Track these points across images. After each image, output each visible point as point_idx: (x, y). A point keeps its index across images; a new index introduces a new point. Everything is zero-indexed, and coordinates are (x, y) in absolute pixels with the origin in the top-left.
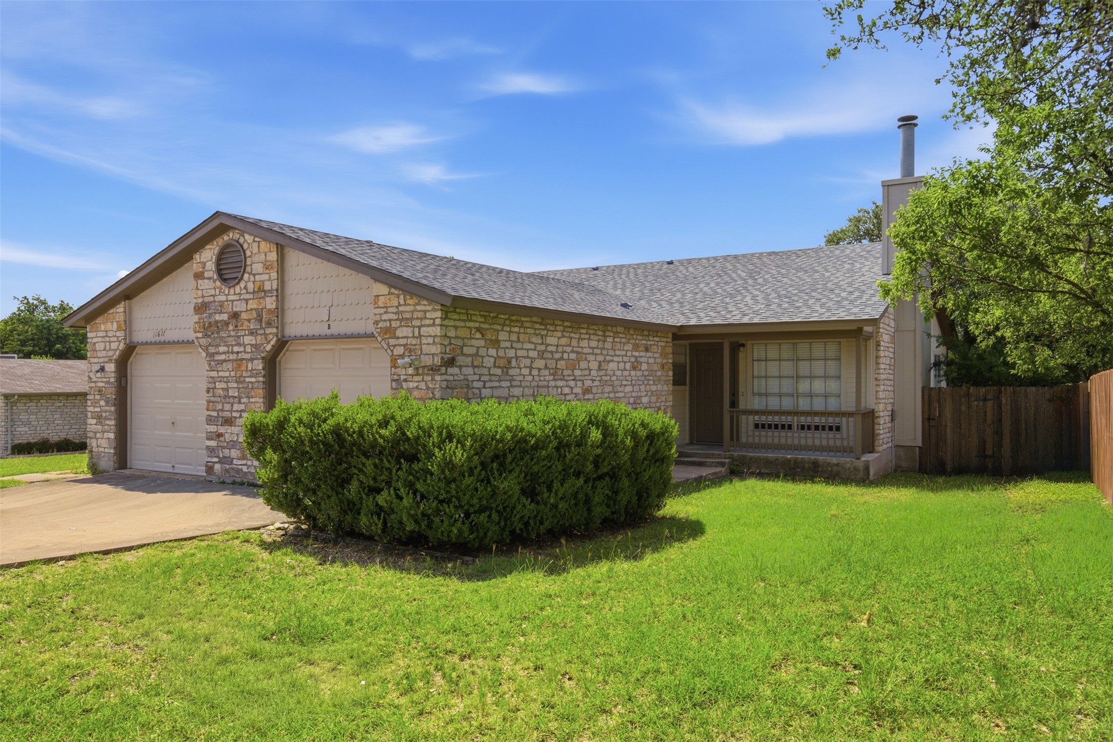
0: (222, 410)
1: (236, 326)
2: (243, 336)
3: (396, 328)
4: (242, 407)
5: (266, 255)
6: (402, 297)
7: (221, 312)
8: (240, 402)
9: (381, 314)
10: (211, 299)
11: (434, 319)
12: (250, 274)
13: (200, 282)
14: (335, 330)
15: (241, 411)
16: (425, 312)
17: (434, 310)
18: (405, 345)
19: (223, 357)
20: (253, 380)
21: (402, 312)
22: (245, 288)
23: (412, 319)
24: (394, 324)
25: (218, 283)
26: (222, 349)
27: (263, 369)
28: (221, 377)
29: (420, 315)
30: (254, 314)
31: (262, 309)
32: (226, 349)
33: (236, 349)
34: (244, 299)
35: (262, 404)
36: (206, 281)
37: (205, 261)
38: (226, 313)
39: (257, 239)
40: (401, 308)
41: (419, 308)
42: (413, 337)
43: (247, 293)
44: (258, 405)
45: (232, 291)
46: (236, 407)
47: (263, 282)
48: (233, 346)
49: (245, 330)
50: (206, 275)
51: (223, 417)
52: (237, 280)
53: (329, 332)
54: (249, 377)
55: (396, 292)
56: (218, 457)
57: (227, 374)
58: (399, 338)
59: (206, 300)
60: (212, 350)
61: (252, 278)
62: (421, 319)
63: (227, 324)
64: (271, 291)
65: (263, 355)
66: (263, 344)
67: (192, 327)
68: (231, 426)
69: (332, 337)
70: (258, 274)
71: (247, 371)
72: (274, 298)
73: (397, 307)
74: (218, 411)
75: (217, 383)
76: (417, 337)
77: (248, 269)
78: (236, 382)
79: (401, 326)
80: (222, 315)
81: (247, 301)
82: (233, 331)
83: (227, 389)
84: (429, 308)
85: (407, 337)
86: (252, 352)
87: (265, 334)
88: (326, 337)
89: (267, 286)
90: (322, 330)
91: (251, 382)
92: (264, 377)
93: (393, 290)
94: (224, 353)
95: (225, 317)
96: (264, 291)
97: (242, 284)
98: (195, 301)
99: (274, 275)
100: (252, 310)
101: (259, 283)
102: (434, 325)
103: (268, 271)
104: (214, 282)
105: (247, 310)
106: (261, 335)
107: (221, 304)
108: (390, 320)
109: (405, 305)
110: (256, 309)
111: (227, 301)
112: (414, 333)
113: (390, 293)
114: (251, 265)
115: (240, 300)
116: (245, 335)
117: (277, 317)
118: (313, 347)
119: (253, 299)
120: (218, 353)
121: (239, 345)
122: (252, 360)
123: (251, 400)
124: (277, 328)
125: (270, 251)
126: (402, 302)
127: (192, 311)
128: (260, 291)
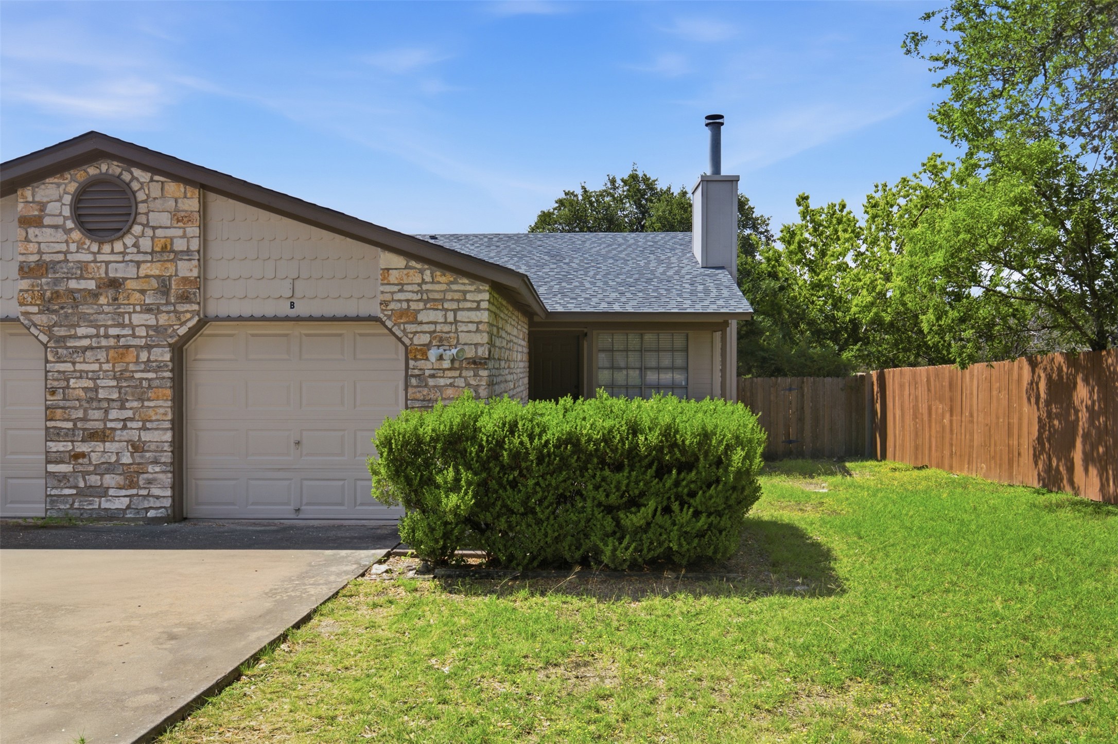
0: (84, 419)
1: (116, 299)
2: (129, 313)
3: (418, 311)
4: (129, 414)
5: (176, 202)
6: (428, 272)
7: (81, 277)
8: (122, 407)
9: (393, 293)
10: (61, 257)
11: (479, 302)
12: (144, 226)
13: (31, 231)
14: (302, 309)
15: (124, 420)
16: (465, 293)
17: (479, 291)
18: (430, 333)
19: (86, 342)
20: (151, 375)
21: (427, 291)
22: (136, 245)
23: (443, 300)
24: (414, 306)
25: (76, 235)
26: (81, 331)
27: (172, 360)
28: (81, 371)
29: (457, 296)
30: (154, 283)
31: (170, 277)
32: (93, 331)
33: (113, 331)
34: (131, 261)
35: (169, 410)
36: (48, 230)
37: (45, 200)
38: (92, 279)
39: (156, 178)
40: (425, 287)
41: (454, 287)
42: (445, 322)
43: (139, 252)
44: (162, 411)
45: (107, 248)
46: (113, 414)
47: (172, 239)
48: (106, 327)
49: (134, 305)
50: (47, 221)
51: (84, 430)
52: (121, 233)
53: (292, 313)
54: (142, 371)
55: (419, 266)
56: (76, 487)
57: (96, 367)
58: (421, 323)
59: (47, 258)
60: (60, 332)
61: (149, 232)
62: (458, 301)
63: (95, 295)
64: (188, 252)
65: (171, 341)
66: (172, 326)
67: (16, 296)
68: (104, 441)
69: (298, 319)
70: (161, 227)
71: (137, 362)
72: (195, 263)
73: (419, 285)
74: (75, 421)
75: (72, 381)
76: (451, 323)
77: (142, 219)
78: (115, 378)
79: (426, 309)
80: (82, 281)
81: (138, 264)
82: (109, 305)
83: (96, 389)
84: (469, 288)
85: (435, 323)
86: (148, 336)
87: (175, 311)
88: (287, 319)
89: (180, 245)
90: (284, 309)
91: (146, 379)
92: (171, 371)
93: (413, 263)
94: (86, 337)
95: (91, 285)
96: (172, 251)
97: (129, 240)
98: (22, 258)
99: (192, 230)
100: (147, 276)
101: (163, 240)
102: (478, 308)
103: (180, 224)
104: (68, 232)
105: (138, 278)
106: (168, 312)
107: (83, 266)
108: (408, 301)
109: (433, 282)
110: (157, 277)
111: (95, 261)
112: (446, 318)
113: (407, 267)
114: (147, 214)
115: (123, 262)
116: (135, 312)
117: (199, 289)
118: (250, 332)
119: (152, 261)
120: (75, 337)
121: (122, 326)
122: (149, 347)
123: (146, 404)
124: (199, 304)
125: (185, 197)
126: (428, 278)
127: (14, 272)
128: (166, 251)
